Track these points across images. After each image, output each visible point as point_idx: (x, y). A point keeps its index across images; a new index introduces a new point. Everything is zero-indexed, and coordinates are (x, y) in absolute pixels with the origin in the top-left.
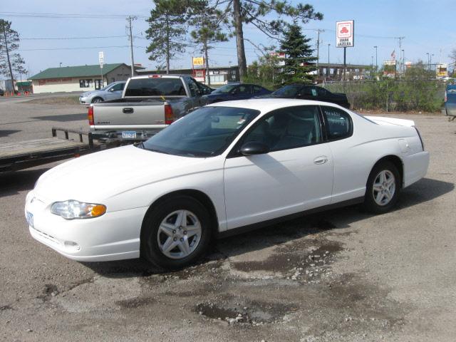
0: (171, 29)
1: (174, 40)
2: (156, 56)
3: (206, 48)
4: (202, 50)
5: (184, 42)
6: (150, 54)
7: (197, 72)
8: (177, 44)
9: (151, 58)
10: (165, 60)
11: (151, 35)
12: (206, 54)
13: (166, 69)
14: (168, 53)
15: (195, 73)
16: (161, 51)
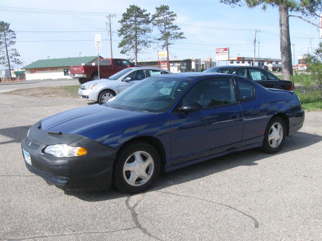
0: (139, 28)
1: (141, 38)
2: (126, 51)
3: (167, 45)
4: (163, 46)
5: (149, 40)
6: (122, 48)
7: (161, 63)
8: (143, 41)
9: (122, 52)
10: (134, 54)
11: (122, 33)
12: (167, 49)
13: (134, 61)
14: (136, 48)
15: (160, 64)
16: (130, 46)
